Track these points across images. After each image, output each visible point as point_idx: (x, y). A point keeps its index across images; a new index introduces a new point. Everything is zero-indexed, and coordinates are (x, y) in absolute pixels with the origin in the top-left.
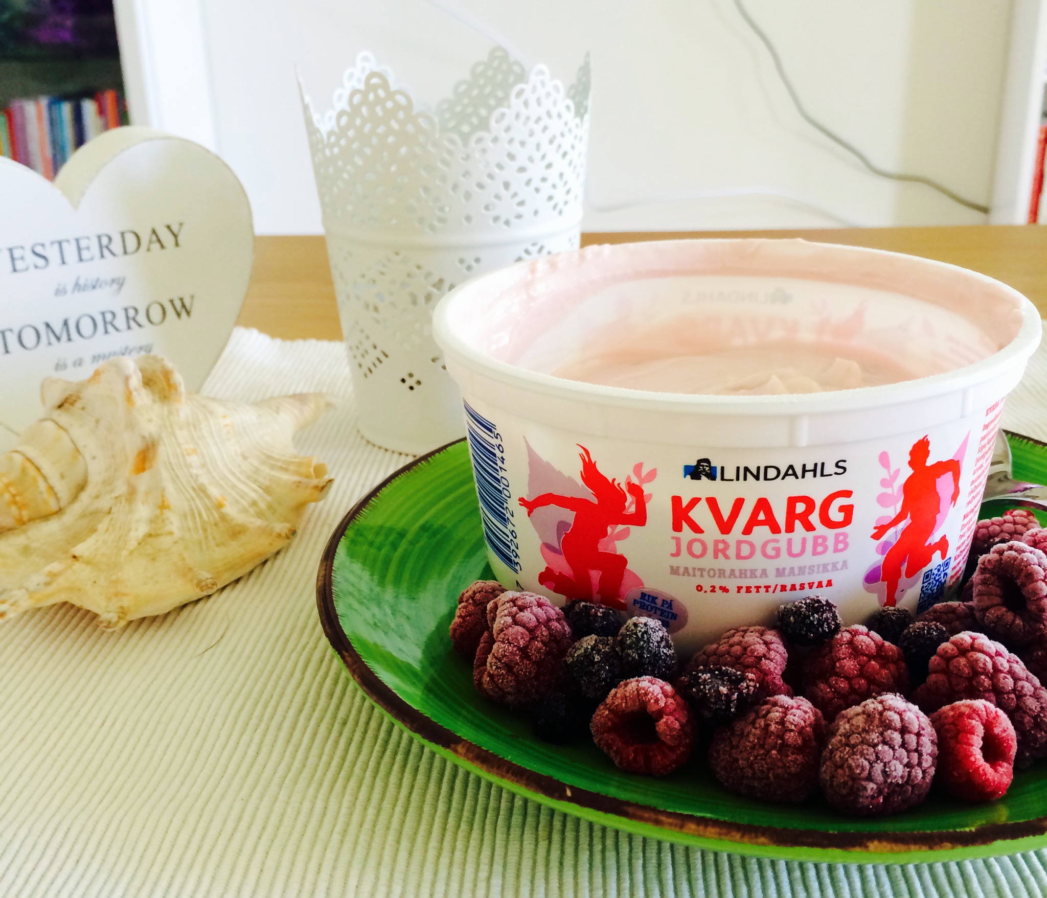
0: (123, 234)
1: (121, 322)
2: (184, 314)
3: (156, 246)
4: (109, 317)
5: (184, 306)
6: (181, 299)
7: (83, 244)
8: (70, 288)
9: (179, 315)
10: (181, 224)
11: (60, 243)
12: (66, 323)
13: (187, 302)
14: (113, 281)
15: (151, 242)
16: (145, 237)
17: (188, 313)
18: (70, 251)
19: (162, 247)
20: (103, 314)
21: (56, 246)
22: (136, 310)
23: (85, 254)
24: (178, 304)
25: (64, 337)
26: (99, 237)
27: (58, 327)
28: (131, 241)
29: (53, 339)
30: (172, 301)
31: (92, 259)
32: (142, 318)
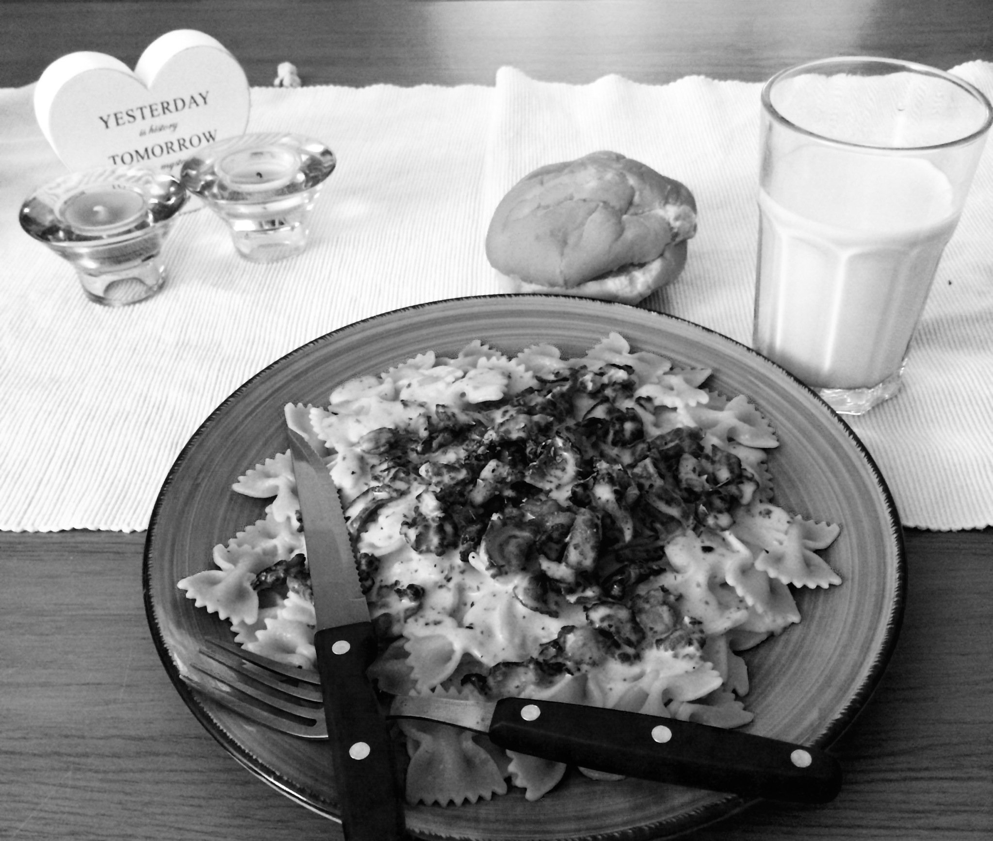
0: (175, 101)
1: (176, 147)
2: (211, 140)
3: (194, 105)
4: (169, 145)
5: (211, 136)
6: (209, 133)
7: (154, 107)
8: (147, 130)
9: (208, 141)
10: (207, 92)
11: (141, 109)
12: (146, 150)
13: (213, 134)
14: (171, 126)
15: (191, 103)
16: (188, 100)
17: (213, 139)
18: (147, 112)
19: (197, 105)
20: (166, 144)
21: (139, 111)
22: (184, 140)
23: (155, 113)
24: (208, 135)
25: (146, 157)
26: (162, 104)
27: (142, 152)
28: (180, 104)
29: (140, 158)
30: (204, 134)
31: (159, 115)
32: (187, 144)
